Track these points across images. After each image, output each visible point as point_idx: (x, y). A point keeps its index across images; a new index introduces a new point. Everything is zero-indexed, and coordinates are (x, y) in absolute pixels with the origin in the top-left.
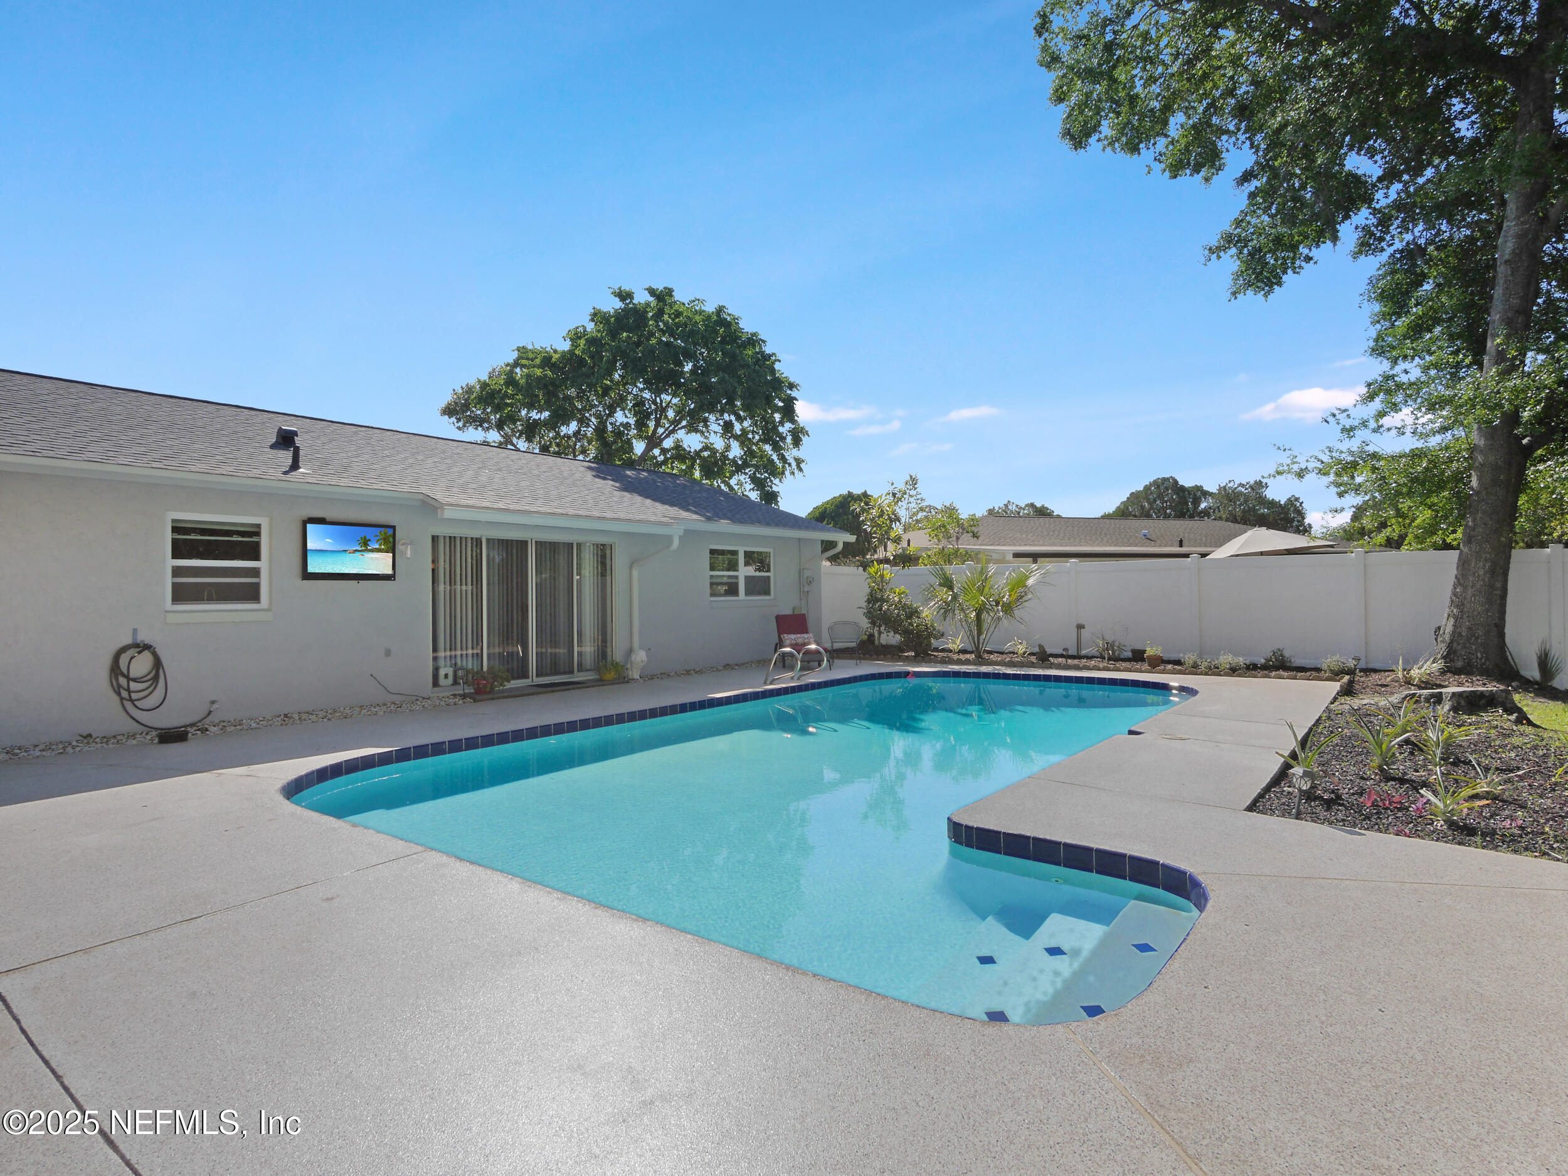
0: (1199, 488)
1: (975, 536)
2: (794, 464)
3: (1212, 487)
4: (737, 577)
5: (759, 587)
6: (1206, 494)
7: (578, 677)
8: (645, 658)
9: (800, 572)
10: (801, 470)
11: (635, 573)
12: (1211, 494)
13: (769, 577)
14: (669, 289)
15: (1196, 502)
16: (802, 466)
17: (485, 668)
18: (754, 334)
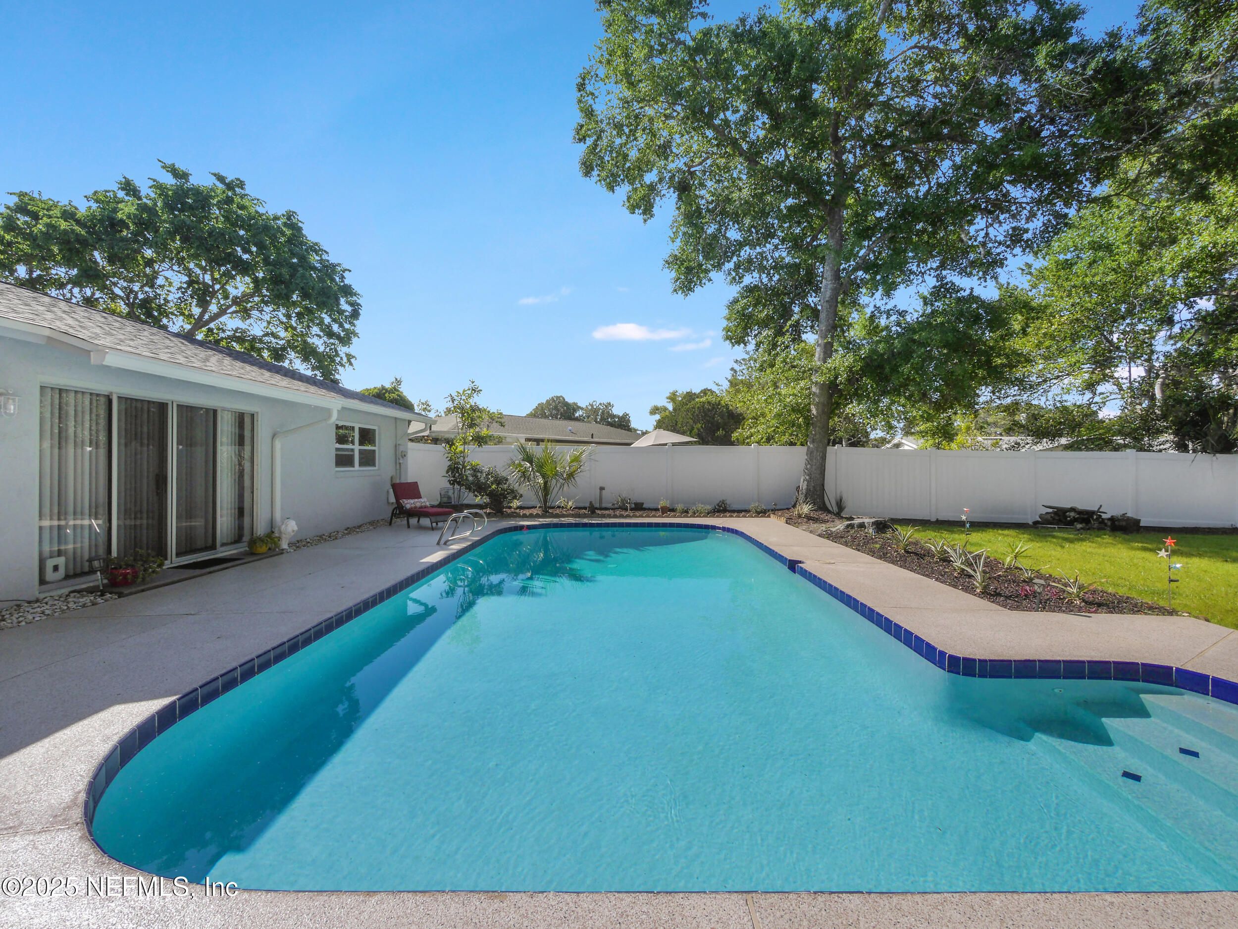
0: (575, 404)
1: (502, 425)
2: (345, 359)
3: (582, 404)
4: (352, 450)
5: (368, 459)
6: (579, 408)
7: (222, 553)
8: (296, 528)
9: (396, 446)
10: (351, 364)
11: (278, 444)
12: (582, 409)
13: (374, 451)
14: (241, 182)
15: (575, 410)
16: (353, 360)
17: (114, 554)
18: (316, 244)
